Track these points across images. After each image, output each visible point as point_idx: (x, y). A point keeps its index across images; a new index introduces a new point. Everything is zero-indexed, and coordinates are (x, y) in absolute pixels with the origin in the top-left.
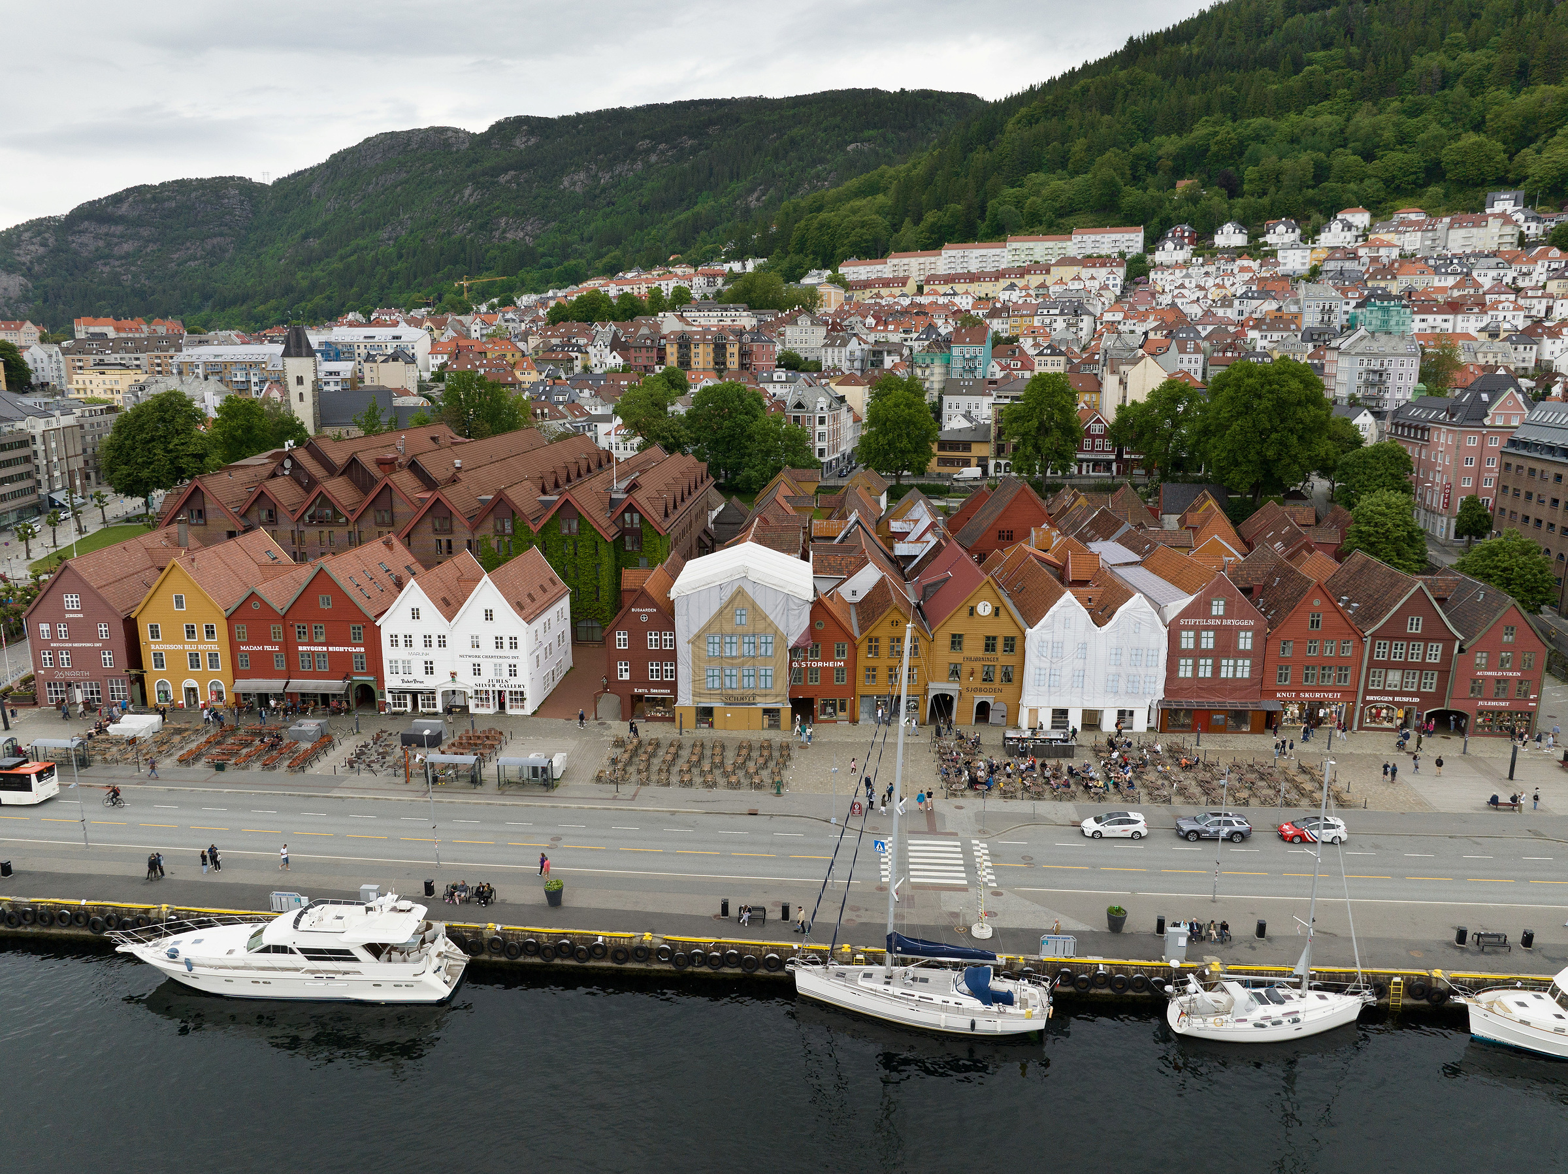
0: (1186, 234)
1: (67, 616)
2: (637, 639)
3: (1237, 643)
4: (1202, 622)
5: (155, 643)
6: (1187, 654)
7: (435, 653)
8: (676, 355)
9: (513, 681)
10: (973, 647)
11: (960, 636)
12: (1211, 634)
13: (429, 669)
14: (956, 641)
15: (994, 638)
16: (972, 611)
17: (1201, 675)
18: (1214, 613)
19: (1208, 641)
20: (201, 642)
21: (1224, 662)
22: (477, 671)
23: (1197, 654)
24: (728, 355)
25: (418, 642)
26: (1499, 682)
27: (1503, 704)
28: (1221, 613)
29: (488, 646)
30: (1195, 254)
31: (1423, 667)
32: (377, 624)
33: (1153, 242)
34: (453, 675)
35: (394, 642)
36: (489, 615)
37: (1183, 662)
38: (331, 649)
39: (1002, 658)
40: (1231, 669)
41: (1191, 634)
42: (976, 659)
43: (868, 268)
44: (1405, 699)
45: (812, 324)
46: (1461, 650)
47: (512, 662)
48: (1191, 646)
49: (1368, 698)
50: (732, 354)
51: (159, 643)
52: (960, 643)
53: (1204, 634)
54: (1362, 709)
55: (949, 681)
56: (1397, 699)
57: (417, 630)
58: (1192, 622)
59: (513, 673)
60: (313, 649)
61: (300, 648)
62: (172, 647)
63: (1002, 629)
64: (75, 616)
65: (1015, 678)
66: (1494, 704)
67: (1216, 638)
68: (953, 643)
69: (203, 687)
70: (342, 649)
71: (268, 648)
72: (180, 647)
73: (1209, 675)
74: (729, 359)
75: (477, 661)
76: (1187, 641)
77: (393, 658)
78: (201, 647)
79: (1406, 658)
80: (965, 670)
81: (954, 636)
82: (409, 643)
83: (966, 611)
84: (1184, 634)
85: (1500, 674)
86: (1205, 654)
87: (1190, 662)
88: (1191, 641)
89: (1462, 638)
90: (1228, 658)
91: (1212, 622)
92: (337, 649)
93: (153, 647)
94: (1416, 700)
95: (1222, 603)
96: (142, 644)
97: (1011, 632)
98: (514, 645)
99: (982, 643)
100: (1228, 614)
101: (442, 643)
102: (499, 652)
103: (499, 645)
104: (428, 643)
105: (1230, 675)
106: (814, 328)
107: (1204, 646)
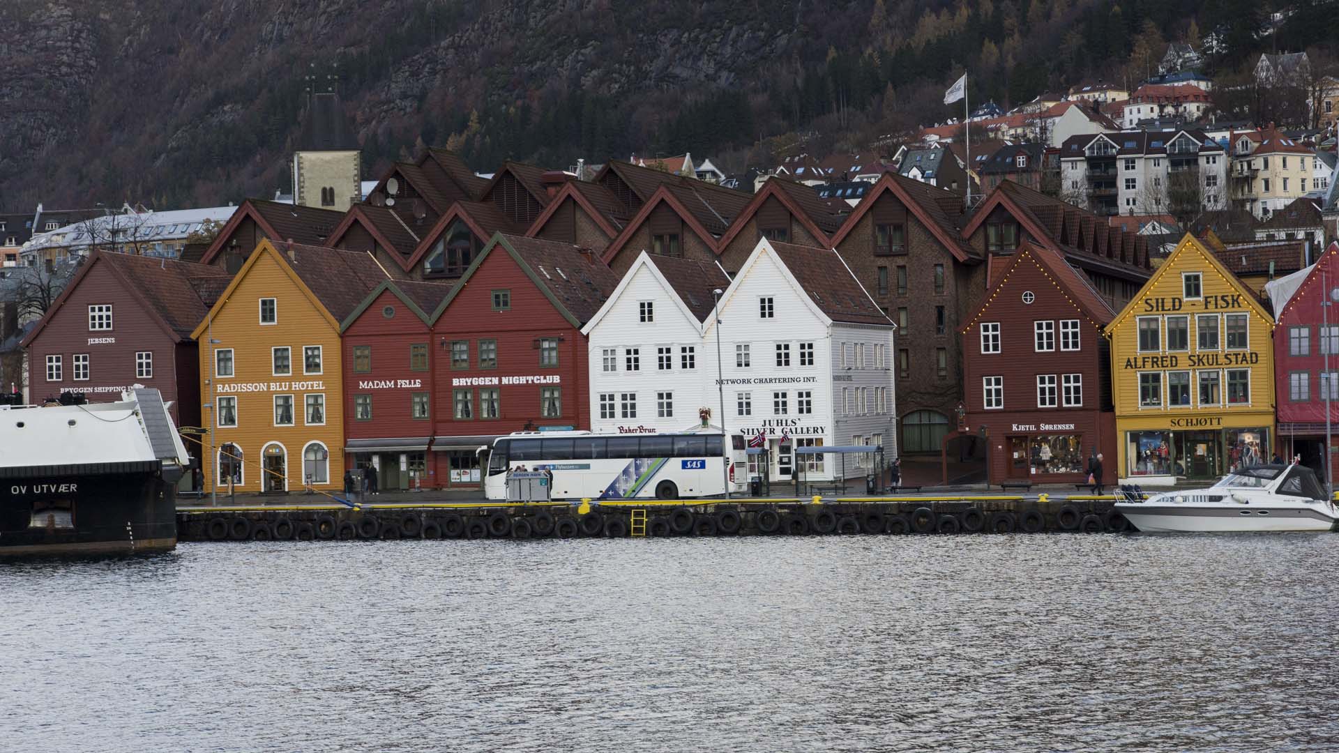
1: (91, 341)
2: (1016, 335)
5: (223, 382)
7: (675, 379)
9: (806, 421)
13: (666, 405)
20: (298, 377)
22: (745, 407)
25: (649, 359)
29: (763, 361)
32: (584, 331)
34: (705, 415)
35: (609, 366)
36: (767, 308)
38: (505, 381)
47: (804, 387)
51: (230, 381)
57: (648, 339)
59: (805, 407)
60: (477, 381)
61: (456, 382)
62: (250, 387)
64: (103, 341)
69: (295, 456)
70: (523, 380)
71: (404, 384)
72: (262, 387)
75: (744, 388)
77: (607, 391)
78: (296, 386)
82: (633, 363)
92: (515, 380)
93: (220, 388)
96: (204, 381)
98: (807, 358)
101: (688, 362)
102: (783, 372)
103: (783, 359)
104: (664, 363)
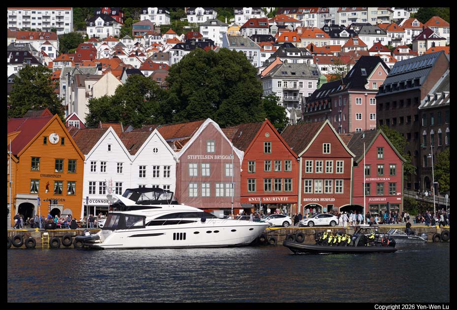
3: (225, 174)
4: (201, 157)
6: (193, 180)
12: (208, 166)
17: (203, 195)
18: (209, 151)
19: (206, 172)
21: (217, 186)
23: (200, 180)
26: (378, 184)
27: (383, 199)
28: (213, 150)
31: (334, 177)
37: (191, 185)
39: (67, 175)
40: (222, 190)
41: (195, 166)
44: (327, 200)
46: (355, 164)
48: (195, 175)
49: (305, 200)
53: (203, 165)
54: (302, 207)
55: (31, 193)
56: (322, 200)
58: (195, 157)
65: (77, 190)
66: (377, 199)
67: (211, 169)
73: (208, 195)
76: (193, 171)
79: (324, 171)
80: (42, 184)
84: (191, 166)
85: (379, 179)
86: (205, 180)
87: (196, 186)
88: (196, 170)
89: (354, 156)
90: (220, 182)
91: (207, 157)
94: (333, 200)
95: (213, 144)
97: (73, 156)
100: (217, 152)
105: (222, 195)
107: (204, 174)
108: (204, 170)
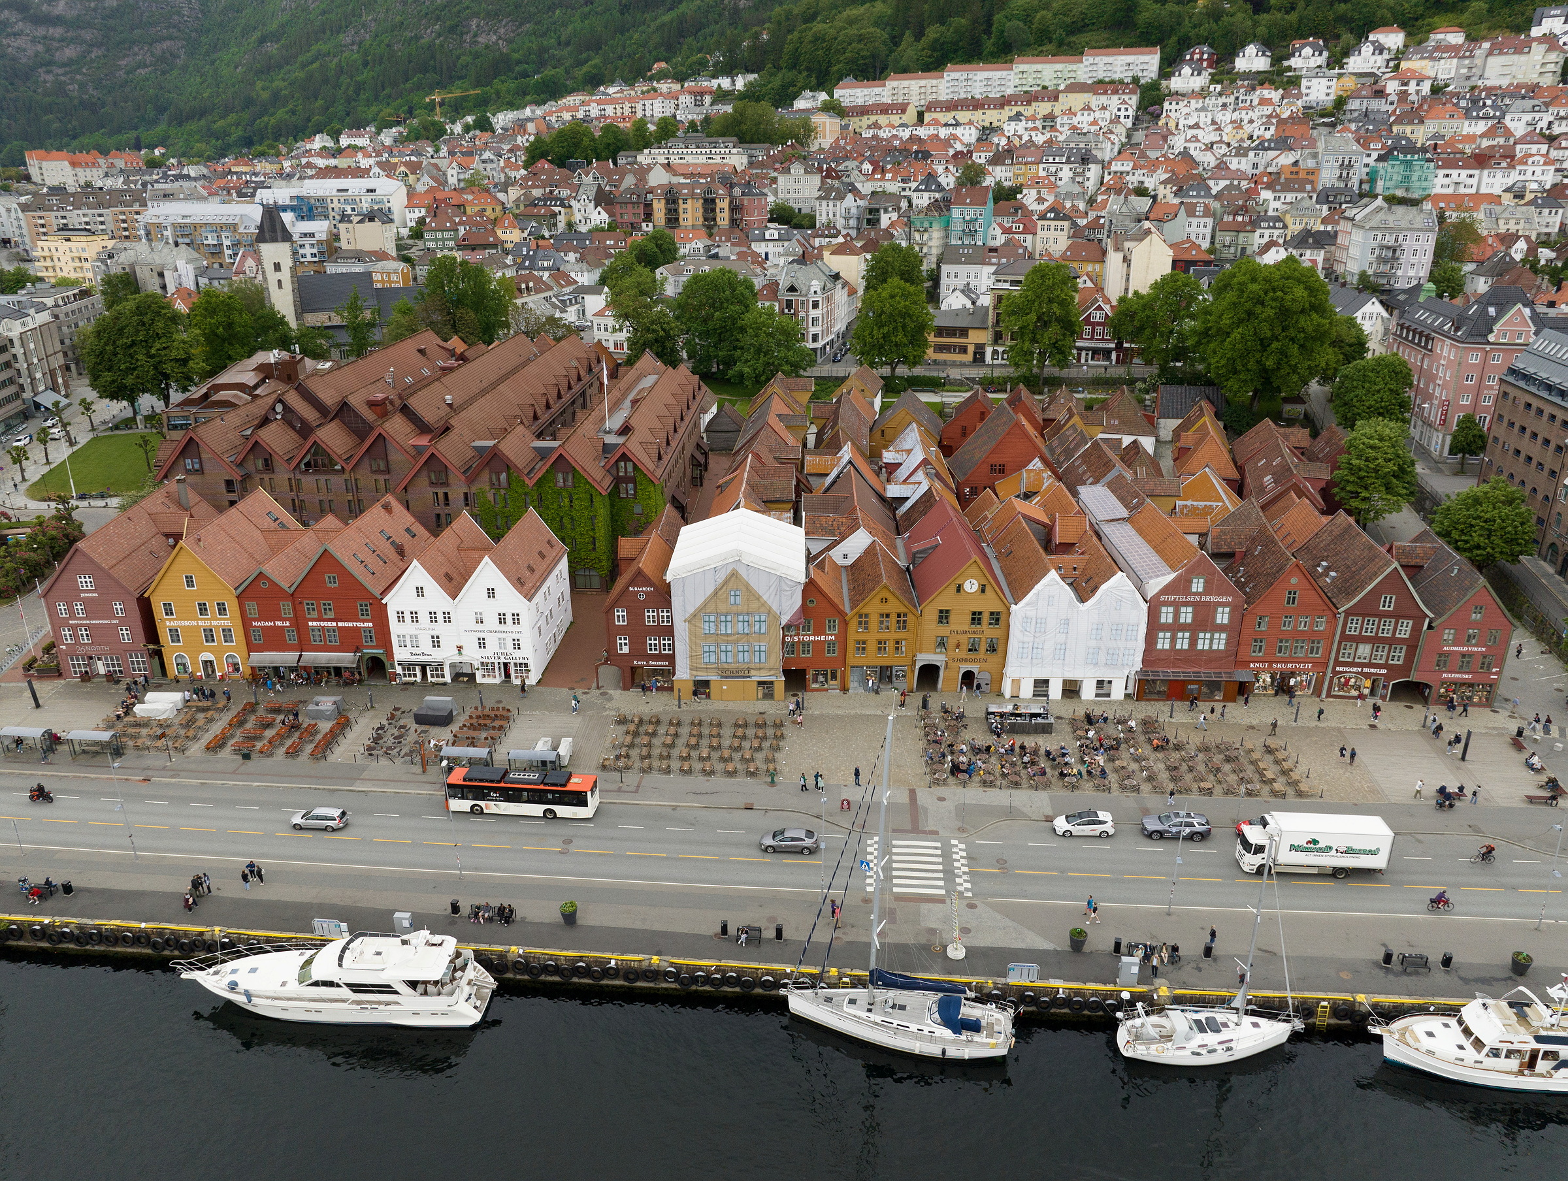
0: (1205, 56)
1: (83, 595)
2: (636, 615)
3: (1215, 618)
4: (1182, 598)
5: (170, 620)
6: (1166, 628)
7: (440, 628)
8: (663, 211)
9: (517, 654)
10: (960, 621)
11: (947, 611)
12: (1190, 609)
13: (436, 643)
14: (944, 616)
15: (980, 613)
16: (959, 588)
17: (1178, 646)
18: (1194, 590)
19: (1186, 616)
20: (214, 618)
21: (1201, 635)
22: (482, 644)
23: (1176, 627)
24: (718, 210)
25: (424, 618)
26: (1464, 656)
27: (1466, 676)
28: (1200, 590)
29: (491, 622)
30: (1214, 80)
31: (1393, 641)
32: (384, 602)
33: (1169, 66)
34: (460, 648)
35: (401, 618)
36: (491, 593)
37: (1161, 635)
38: (340, 624)
39: (988, 631)
40: (1207, 642)
41: (1171, 609)
42: (963, 632)
43: (866, 91)
44: (1373, 671)
45: (806, 172)
46: (1430, 627)
47: (516, 636)
48: (1170, 620)
49: (1338, 669)
50: (722, 210)
51: (173, 620)
52: (947, 617)
53: (1183, 609)
54: (1332, 679)
55: (935, 653)
56: (1365, 670)
57: (423, 607)
58: (1172, 598)
59: (517, 646)
60: (323, 624)
61: (310, 624)
62: (186, 623)
63: (989, 604)
64: (90, 595)
65: (1000, 648)
66: (1457, 676)
67: (1194, 614)
68: (941, 617)
69: (219, 660)
70: (350, 624)
71: (279, 623)
72: (194, 623)
73: (1186, 647)
74: (719, 215)
75: (481, 635)
76: (1167, 616)
77: (401, 633)
78: (214, 623)
79: (1377, 633)
80: (952, 642)
81: (941, 611)
82: (415, 618)
83: (953, 588)
84: (1164, 609)
85: (1466, 649)
86: (1184, 628)
87: (1168, 635)
88: (1170, 616)
89: (1432, 616)
90: (1205, 631)
91: (1191, 599)
92: (346, 624)
93: (168, 623)
94: (1384, 671)
95: (1202, 580)
96: (158, 621)
97: (997, 607)
98: (516, 620)
99: (969, 617)
100: (1207, 591)
101: (447, 618)
102: (502, 627)
103: (502, 620)
104: (433, 619)
105: (1206, 647)
106: (808, 176)
107: (1182, 620)
108: (1182, 615)
